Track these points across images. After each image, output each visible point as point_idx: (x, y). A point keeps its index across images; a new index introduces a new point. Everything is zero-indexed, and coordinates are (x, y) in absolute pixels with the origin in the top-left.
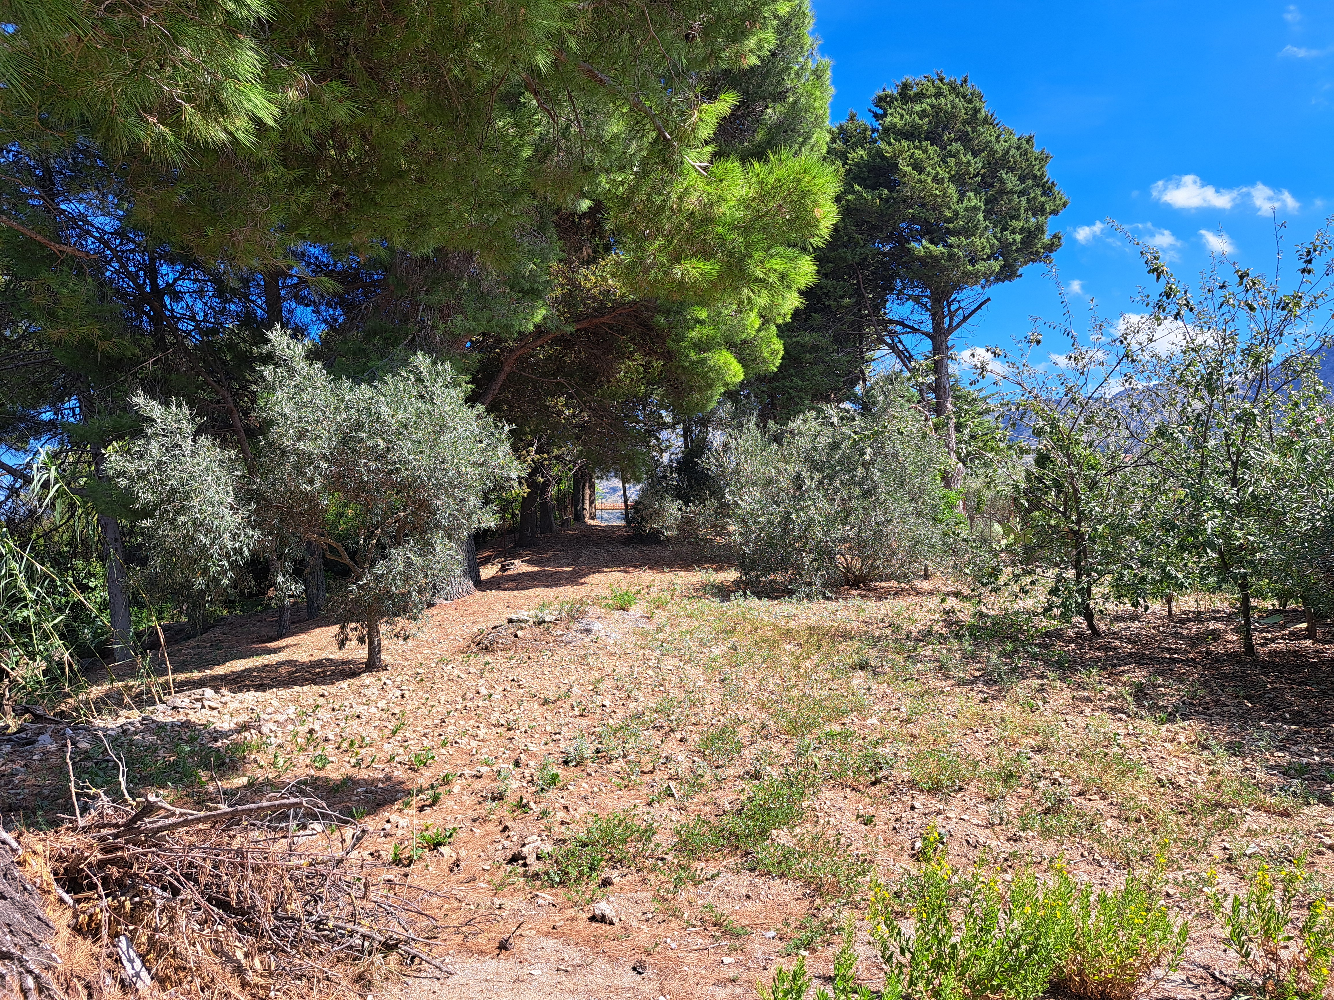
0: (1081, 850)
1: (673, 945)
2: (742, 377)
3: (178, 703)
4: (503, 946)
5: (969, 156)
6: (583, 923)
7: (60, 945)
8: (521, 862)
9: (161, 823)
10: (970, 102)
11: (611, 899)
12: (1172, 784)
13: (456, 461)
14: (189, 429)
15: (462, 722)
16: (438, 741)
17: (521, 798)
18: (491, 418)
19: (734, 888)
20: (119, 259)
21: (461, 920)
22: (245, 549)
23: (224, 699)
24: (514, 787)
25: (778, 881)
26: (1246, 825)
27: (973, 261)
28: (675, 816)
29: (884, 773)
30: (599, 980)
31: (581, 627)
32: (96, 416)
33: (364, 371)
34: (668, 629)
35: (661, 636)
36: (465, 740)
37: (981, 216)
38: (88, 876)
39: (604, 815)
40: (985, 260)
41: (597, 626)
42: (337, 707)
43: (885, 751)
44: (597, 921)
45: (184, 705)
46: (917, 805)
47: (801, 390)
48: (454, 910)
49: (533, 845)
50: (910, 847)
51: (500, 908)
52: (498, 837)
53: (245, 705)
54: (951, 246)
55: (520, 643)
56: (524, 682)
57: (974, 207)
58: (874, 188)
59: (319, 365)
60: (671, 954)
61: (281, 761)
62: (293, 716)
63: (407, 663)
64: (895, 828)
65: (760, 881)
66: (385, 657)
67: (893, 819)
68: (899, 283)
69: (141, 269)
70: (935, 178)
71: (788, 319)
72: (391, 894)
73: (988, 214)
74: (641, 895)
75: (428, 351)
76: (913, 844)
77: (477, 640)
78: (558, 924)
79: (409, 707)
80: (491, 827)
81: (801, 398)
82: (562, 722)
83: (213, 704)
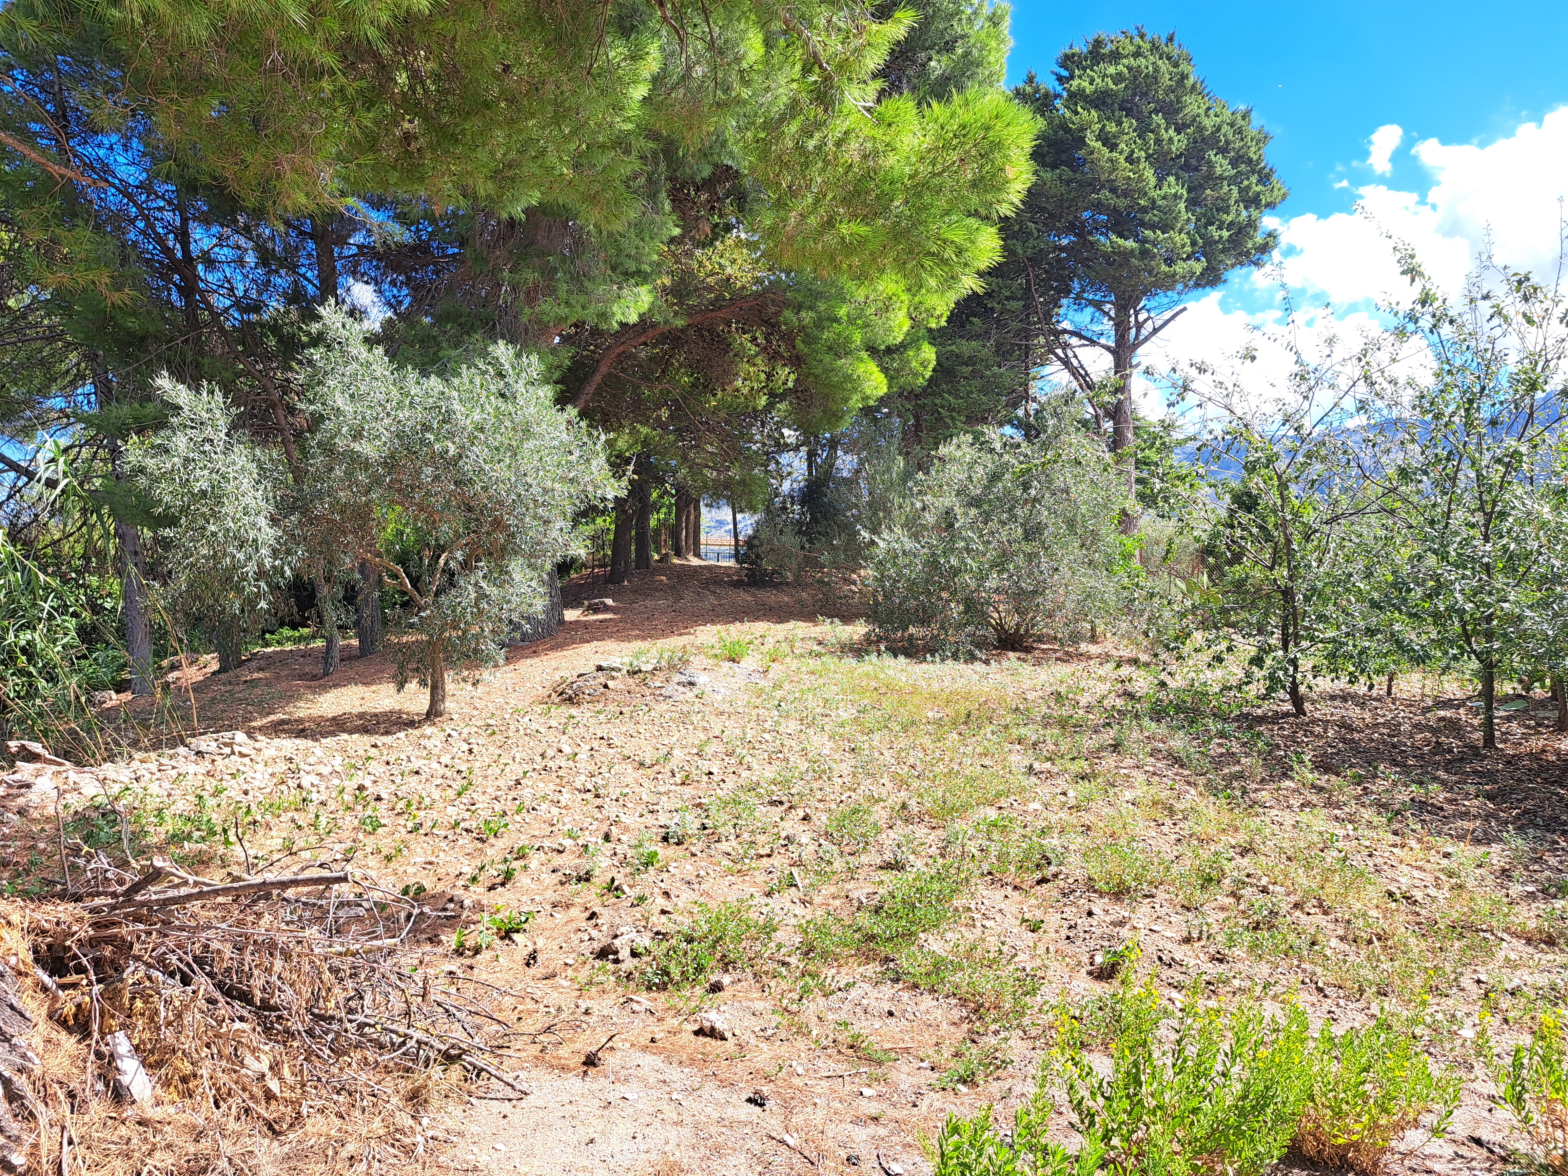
0: (1301, 976)
1: (800, 1070)
2: (885, 390)
3: (203, 748)
4: (591, 1061)
5: (1171, 132)
6: (687, 1037)
7: (37, 1041)
8: (611, 957)
9: (171, 893)
10: (1176, 65)
11: (722, 1008)
12: (1408, 898)
13: (541, 473)
14: (223, 422)
15: (541, 785)
16: (511, 807)
17: (613, 880)
18: (583, 424)
19: (874, 1003)
20: (146, 218)
21: (539, 1026)
22: (286, 568)
23: (258, 745)
24: (603, 865)
25: (926, 995)
26: (1503, 953)
27: (1169, 262)
28: (799, 910)
29: (1053, 869)
30: (708, 1110)
31: (683, 679)
32: (114, 403)
33: (433, 362)
34: (787, 686)
35: (778, 694)
36: (544, 807)
37: (1182, 206)
38: (75, 957)
39: (713, 905)
40: (1184, 260)
41: (702, 679)
42: (392, 761)
43: (1053, 842)
44: (705, 1035)
45: (210, 749)
46: (1095, 910)
47: (953, 410)
48: (530, 1013)
49: (625, 937)
50: (1087, 961)
51: (587, 1012)
52: (584, 925)
53: (283, 753)
54: (1145, 241)
55: (611, 695)
56: (616, 741)
57: (1175, 195)
58: (1054, 167)
59: (379, 350)
60: (797, 1081)
61: (323, 821)
62: (339, 769)
63: (476, 713)
64: (1068, 938)
65: (905, 996)
66: (449, 705)
67: (1066, 924)
68: (1076, 285)
69: (171, 232)
70: (1129, 159)
71: (943, 323)
72: (453, 990)
73: (1192, 203)
74: (759, 1006)
75: (512, 341)
76: (1092, 957)
77: (560, 689)
78: (657, 1037)
79: (478, 764)
80: (574, 912)
81: (953, 419)
82: (662, 789)
83: (244, 751)
